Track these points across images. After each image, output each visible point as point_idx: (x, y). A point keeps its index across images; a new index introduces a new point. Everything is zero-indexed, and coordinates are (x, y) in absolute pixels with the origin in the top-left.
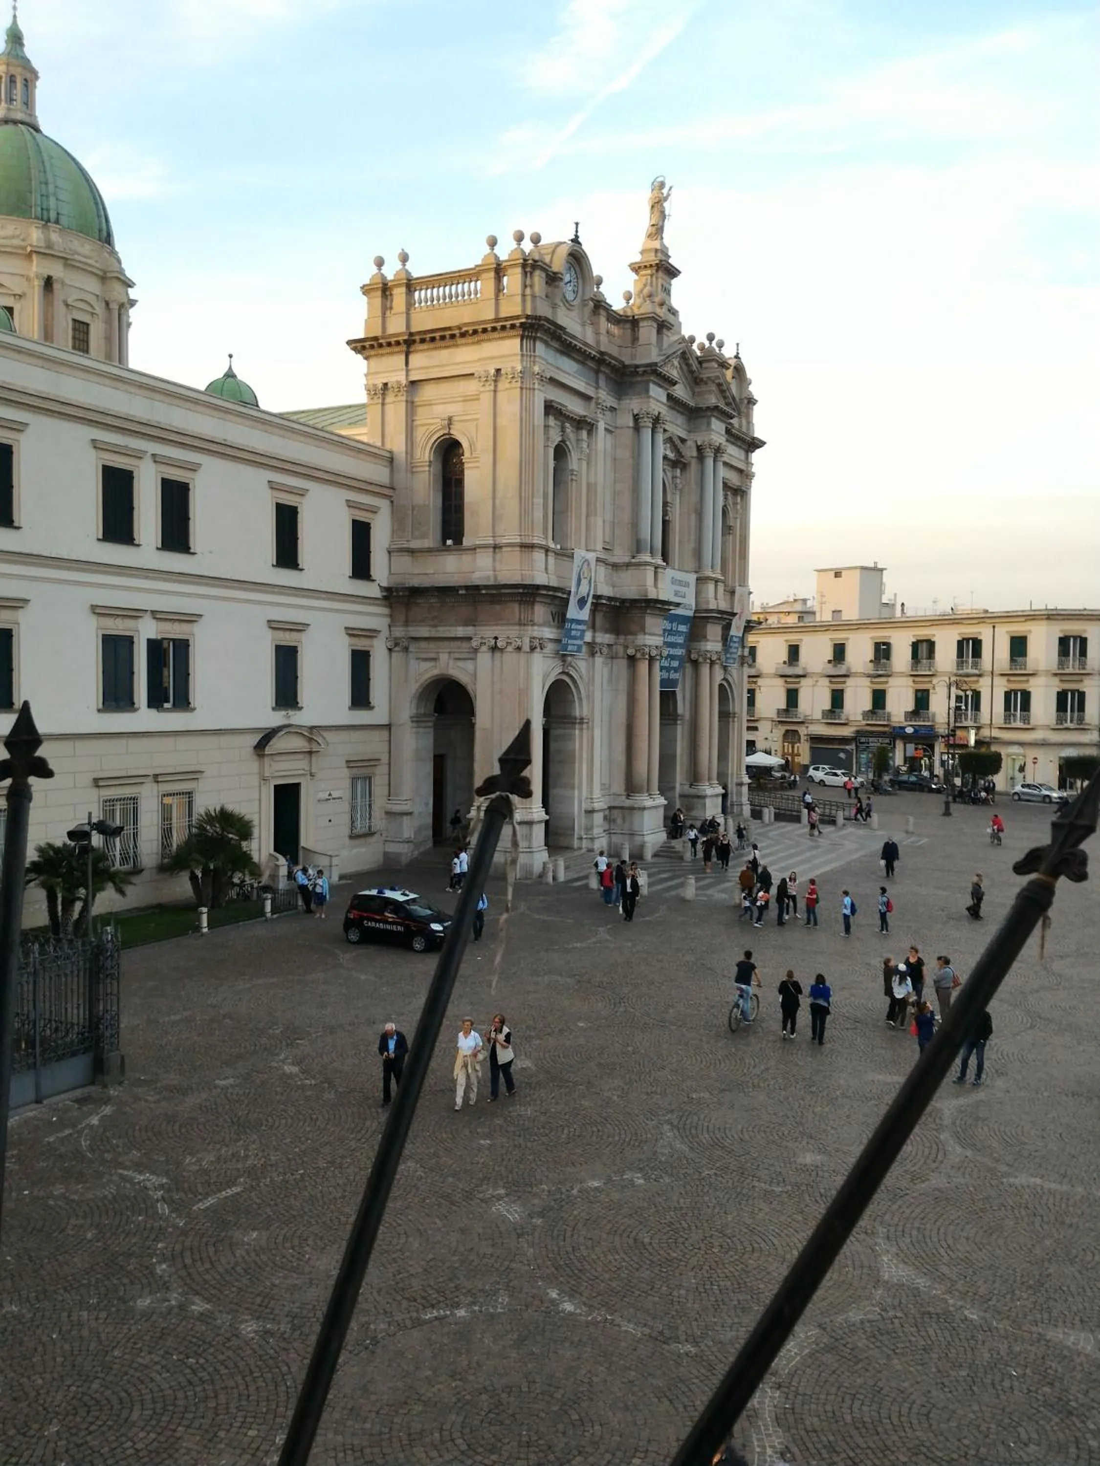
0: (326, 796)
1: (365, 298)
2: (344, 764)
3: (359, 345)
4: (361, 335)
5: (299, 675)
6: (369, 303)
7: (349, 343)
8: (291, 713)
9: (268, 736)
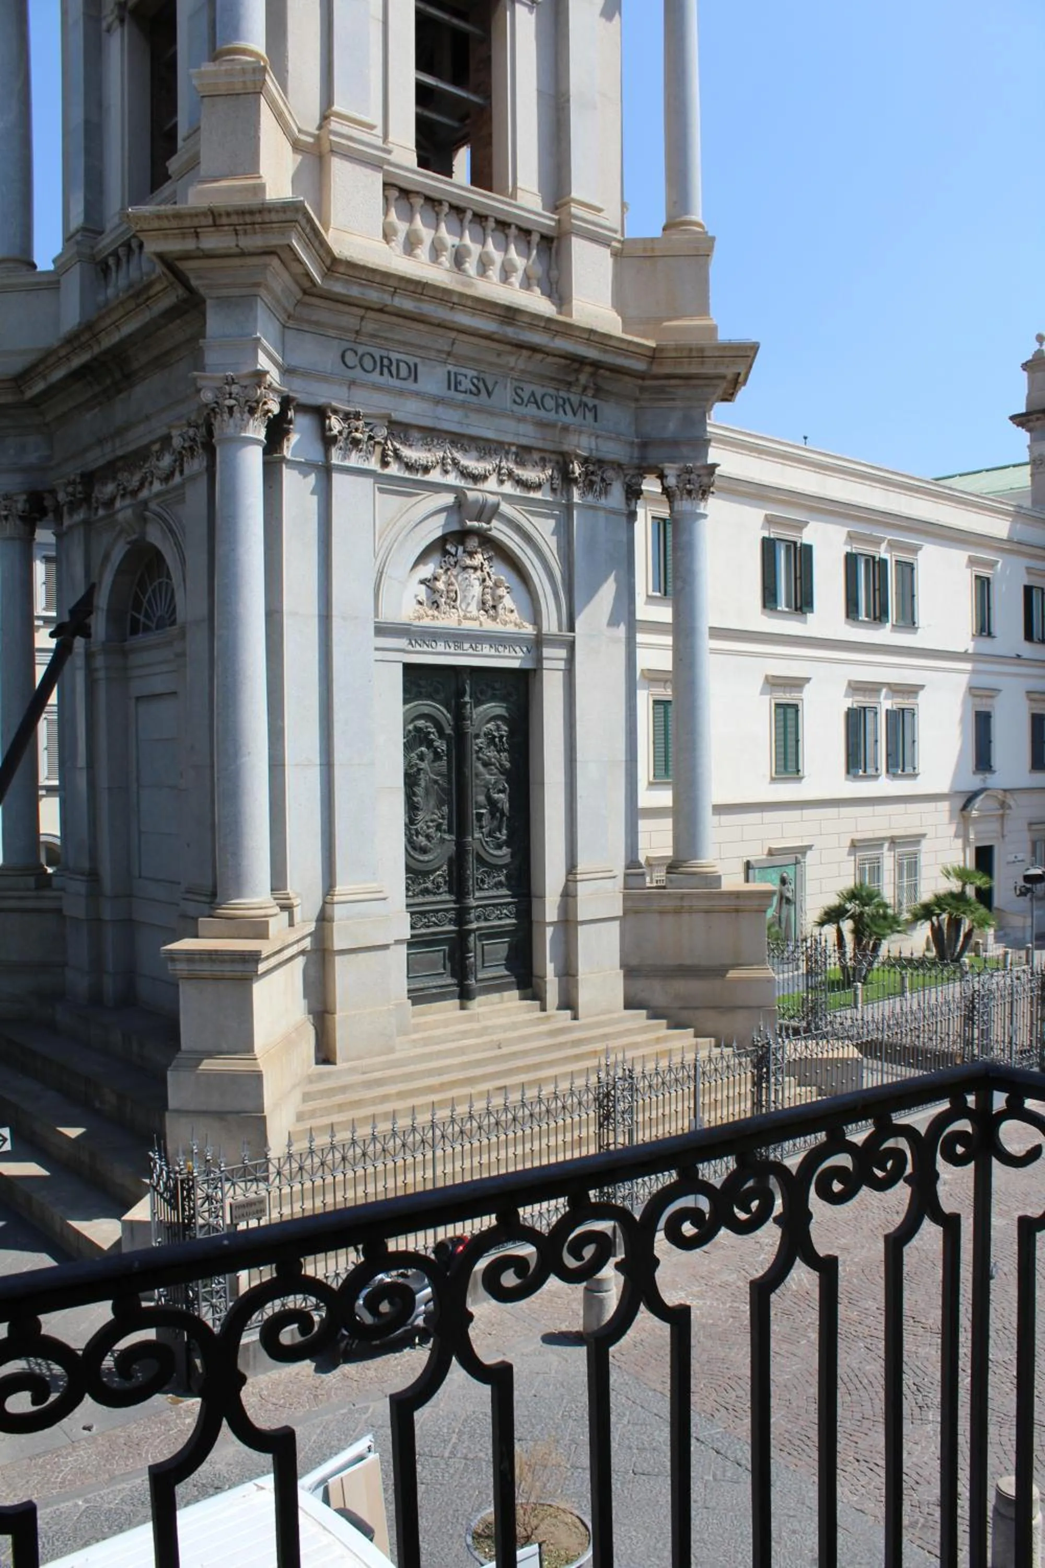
0: (1013, 859)
1: (1025, 374)
2: (1026, 827)
3: (1024, 419)
4: (1023, 410)
5: (992, 739)
6: (1029, 378)
7: (1013, 418)
8: (987, 775)
9: (971, 798)
